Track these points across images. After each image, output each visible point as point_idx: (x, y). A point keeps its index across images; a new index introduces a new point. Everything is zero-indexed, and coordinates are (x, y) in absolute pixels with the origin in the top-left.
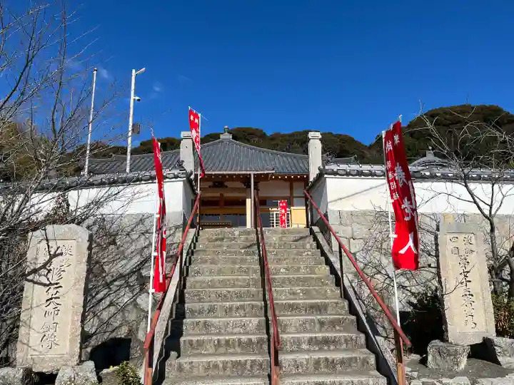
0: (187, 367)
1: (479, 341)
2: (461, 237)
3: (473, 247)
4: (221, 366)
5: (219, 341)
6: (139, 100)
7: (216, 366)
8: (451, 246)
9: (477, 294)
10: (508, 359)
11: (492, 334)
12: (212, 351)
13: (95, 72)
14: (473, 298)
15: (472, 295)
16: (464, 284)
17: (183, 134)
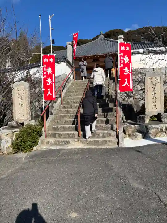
0: (59, 122)
1: (156, 114)
2: (154, 78)
3: (159, 81)
4: (69, 121)
5: (70, 115)
6: (53, 29)
7: (67, 122)
8: (149, 81)
9: (158, 98)
10: (165, 120)
11: (162, 111)
12: (68, 118)
13: (40, 16)
14: (156, 100)
15: (156, 99)
16: (153, 95)
17: (68, 43)
